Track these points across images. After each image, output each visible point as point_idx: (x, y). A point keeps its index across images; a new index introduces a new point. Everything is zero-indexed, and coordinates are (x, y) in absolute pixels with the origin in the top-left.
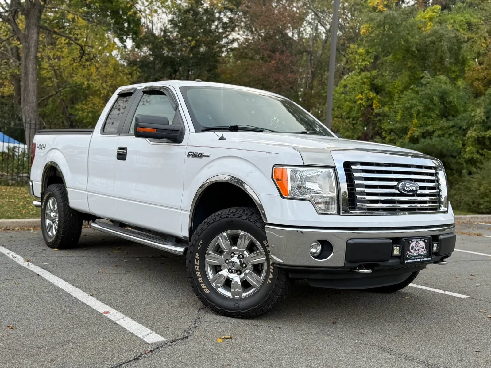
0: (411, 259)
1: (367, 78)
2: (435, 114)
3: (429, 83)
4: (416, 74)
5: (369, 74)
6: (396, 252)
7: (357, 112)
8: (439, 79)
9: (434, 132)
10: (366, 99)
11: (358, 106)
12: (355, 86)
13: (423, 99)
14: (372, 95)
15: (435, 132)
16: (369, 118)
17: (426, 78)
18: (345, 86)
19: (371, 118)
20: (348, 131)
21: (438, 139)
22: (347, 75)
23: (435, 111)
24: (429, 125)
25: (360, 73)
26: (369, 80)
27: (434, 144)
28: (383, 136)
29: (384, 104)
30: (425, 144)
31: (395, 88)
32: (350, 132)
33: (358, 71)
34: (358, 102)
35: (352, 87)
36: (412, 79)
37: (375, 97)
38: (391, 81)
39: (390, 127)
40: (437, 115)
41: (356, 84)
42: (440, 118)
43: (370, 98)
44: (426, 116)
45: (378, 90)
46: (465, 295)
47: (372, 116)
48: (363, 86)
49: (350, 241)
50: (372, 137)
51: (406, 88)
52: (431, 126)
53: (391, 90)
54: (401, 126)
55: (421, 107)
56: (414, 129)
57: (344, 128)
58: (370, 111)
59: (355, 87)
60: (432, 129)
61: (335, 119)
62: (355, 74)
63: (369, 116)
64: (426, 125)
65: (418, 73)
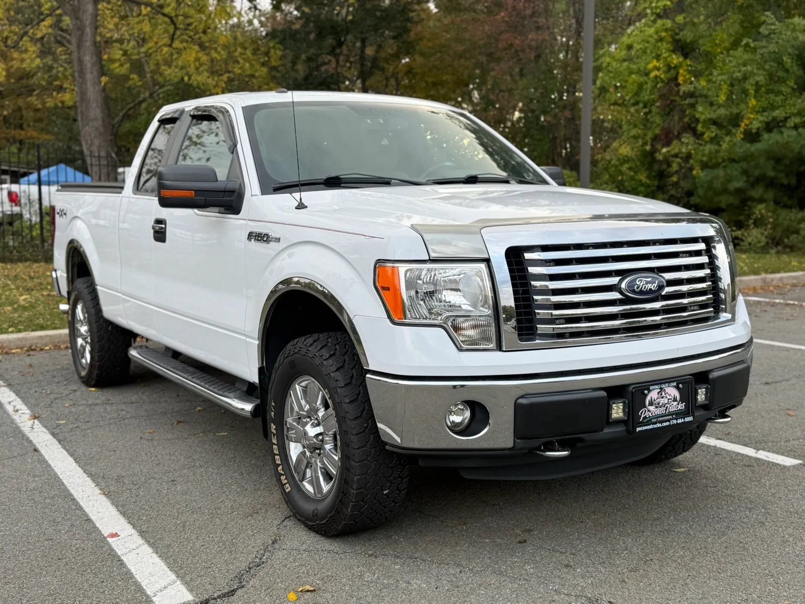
0: (649, 425)
1: (666, 30)
2: (789, 86)
3: (774, 33)
4: (754, 18)
5: (669, 23)
6: (617, 413)
7: (652, 93)
8: (792, 24)
9: (786, 119)
10: (665, 69)
11: (652, 81)
12: (647, 45)
13: (766, 62)
14: (676, 59)
15: (789, 120)
16: (672, 101)
17: (768, 24)
18: (630, 47)
19: (675, 101)
20: (635, 126)
21: (794, 133)
22: (632, 28)
23: (788, 82)
24: (778, 108)
25: (654, 22)
26: (670, 33)
27: (787, 142)
28: (699, 132)
29: (697, 75)
30: (771, 142)
31: (716, 44)
32: (640, 129)
33: (652, 18)
34: (652, 75)
35: (641, 49)
36: (746, 27)
37: (681, 63)
38: (708, 33)
39: (708, 116)
40: (793, 89)
41: (648, 42)
42: (797, 94)
43: (673, 65)
44: (772, 91)
45: (687, 50)
46: (795, 457)
47: (677, 98)
48: (660, 44)
49: (521, 401)
50: (679, 134)
51: (735, 44)
52: (782, 108)
53: (709, 49)
54: (728, 113)
55: (762, 77)
56: (752, 116)
57: (629, 122)
58: (673, 88)
59: (646, 48)
60: (784, 115)
61: (612, 107)
62: (646, 25)
63: (672, 98)
64: (773, 107)
65: (757, 15)
